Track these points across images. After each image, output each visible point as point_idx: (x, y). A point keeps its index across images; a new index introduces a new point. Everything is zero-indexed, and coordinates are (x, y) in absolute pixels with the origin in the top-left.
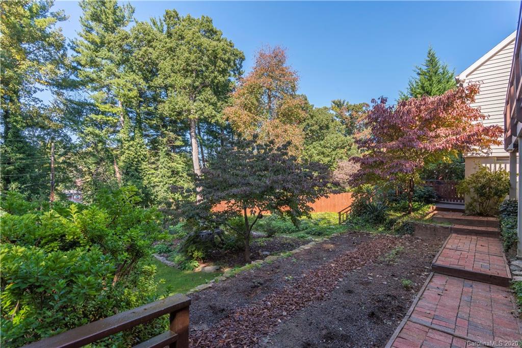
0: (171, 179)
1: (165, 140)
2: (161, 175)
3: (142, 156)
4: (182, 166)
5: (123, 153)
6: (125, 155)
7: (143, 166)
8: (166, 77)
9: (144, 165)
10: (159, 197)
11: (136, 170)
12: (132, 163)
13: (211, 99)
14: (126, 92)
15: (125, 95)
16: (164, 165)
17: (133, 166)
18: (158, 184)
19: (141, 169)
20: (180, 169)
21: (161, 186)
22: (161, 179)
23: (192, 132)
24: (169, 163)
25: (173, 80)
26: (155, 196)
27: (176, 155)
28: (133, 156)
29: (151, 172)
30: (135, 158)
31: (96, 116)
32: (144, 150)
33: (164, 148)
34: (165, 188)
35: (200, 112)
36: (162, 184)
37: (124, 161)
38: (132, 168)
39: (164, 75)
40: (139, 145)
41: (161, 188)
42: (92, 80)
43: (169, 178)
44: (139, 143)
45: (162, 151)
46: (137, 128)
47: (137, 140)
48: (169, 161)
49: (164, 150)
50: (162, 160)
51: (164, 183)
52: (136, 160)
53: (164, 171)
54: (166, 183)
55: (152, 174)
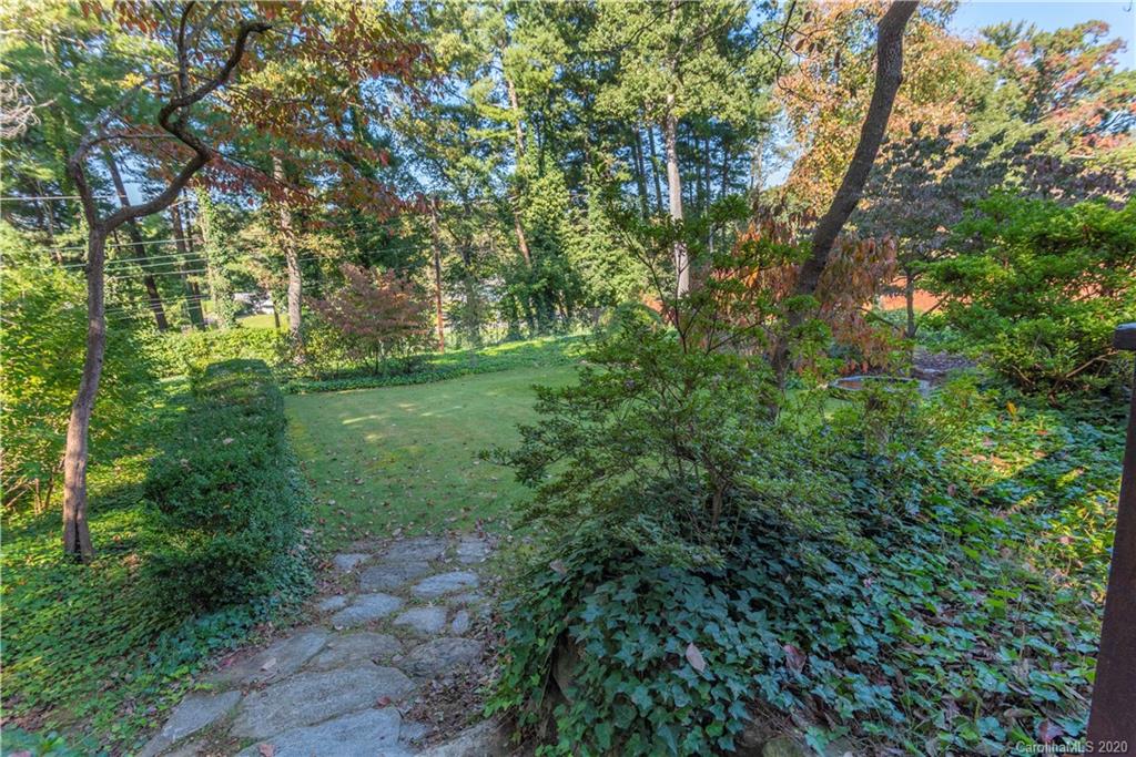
2: (593, 245)
3: (559, 208)
5: (529, 203)
6: (534, 207)
7: (563, 229)
9: (564, 227)
11: (553, 236)
12: (546, 223)
13: (715, 65)
16: (597, 223)
17: (548, 229)
18: (588, 263)
19: (560, 235)
21: (593, 266)
22: (593, 254)
23: (669, 148)
26: (588, 287)
28: (547, 207)
29: (576, 240)
30: (550, 211)
31: (478, 132)
32: (561, 196)
33: (595, 189)
34: (602, 271)
35: (695, 99)
37: (532, 221)
38: (547, 232)
40: (554, 186)
41: (595, 270)
44: (552, 182)
45: (592, 194)
46: (547, 149)
47: (549, 176)
49: (596, 193)
50: (593, 215)
51: (600, 261)
52: (552, 216)
53: (599, 236)
54: (604, 261)
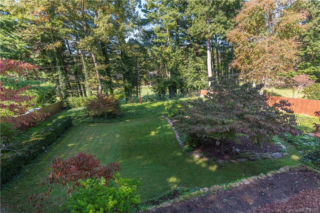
0: (195, 74)
1: (192, 49)
2: (189, 72)
3: (179, 61)
4: (203, 65)
7: (180, 67)
8: (192, 8)
10: (188, 85)
11: (176, 69)
12: (174, 66)
14: (170, 24)
15: (169, 26)
16: (191, 65)
17: (174, 68)
18: (188, 77)
20: (201, 67)
22: (189, 74)
24: (194, 64)
25: (196, 11)
26: (186, 85)
27: (199, 58)
28: (174, 62)
31: (156, 40)
32: (180, 57)
33: (191, 54)
36: (190, 77)
39: (191, 7)
41: (190, 79)
42: (153, 18)
43: (194, 73)
44: (177, 54)
45: (190, 56)
47: (176, 52)
48: (195, 63)
49: (192, 56)
50: (190, 63)
52: (176, 64)
53: (191, 69)
54: (192, 77)
55: (185, 71)
